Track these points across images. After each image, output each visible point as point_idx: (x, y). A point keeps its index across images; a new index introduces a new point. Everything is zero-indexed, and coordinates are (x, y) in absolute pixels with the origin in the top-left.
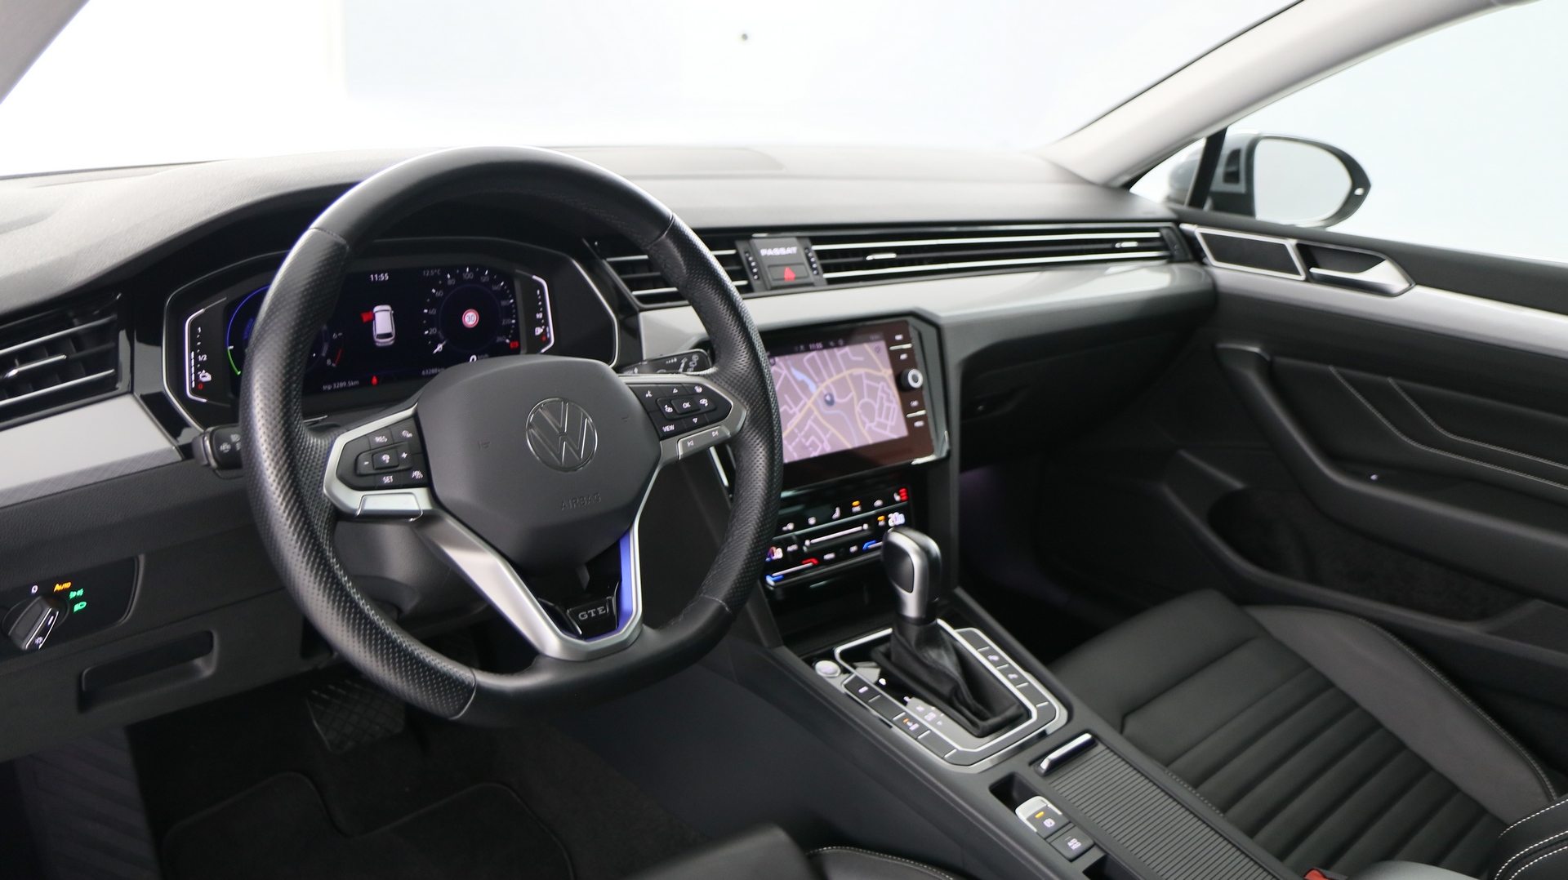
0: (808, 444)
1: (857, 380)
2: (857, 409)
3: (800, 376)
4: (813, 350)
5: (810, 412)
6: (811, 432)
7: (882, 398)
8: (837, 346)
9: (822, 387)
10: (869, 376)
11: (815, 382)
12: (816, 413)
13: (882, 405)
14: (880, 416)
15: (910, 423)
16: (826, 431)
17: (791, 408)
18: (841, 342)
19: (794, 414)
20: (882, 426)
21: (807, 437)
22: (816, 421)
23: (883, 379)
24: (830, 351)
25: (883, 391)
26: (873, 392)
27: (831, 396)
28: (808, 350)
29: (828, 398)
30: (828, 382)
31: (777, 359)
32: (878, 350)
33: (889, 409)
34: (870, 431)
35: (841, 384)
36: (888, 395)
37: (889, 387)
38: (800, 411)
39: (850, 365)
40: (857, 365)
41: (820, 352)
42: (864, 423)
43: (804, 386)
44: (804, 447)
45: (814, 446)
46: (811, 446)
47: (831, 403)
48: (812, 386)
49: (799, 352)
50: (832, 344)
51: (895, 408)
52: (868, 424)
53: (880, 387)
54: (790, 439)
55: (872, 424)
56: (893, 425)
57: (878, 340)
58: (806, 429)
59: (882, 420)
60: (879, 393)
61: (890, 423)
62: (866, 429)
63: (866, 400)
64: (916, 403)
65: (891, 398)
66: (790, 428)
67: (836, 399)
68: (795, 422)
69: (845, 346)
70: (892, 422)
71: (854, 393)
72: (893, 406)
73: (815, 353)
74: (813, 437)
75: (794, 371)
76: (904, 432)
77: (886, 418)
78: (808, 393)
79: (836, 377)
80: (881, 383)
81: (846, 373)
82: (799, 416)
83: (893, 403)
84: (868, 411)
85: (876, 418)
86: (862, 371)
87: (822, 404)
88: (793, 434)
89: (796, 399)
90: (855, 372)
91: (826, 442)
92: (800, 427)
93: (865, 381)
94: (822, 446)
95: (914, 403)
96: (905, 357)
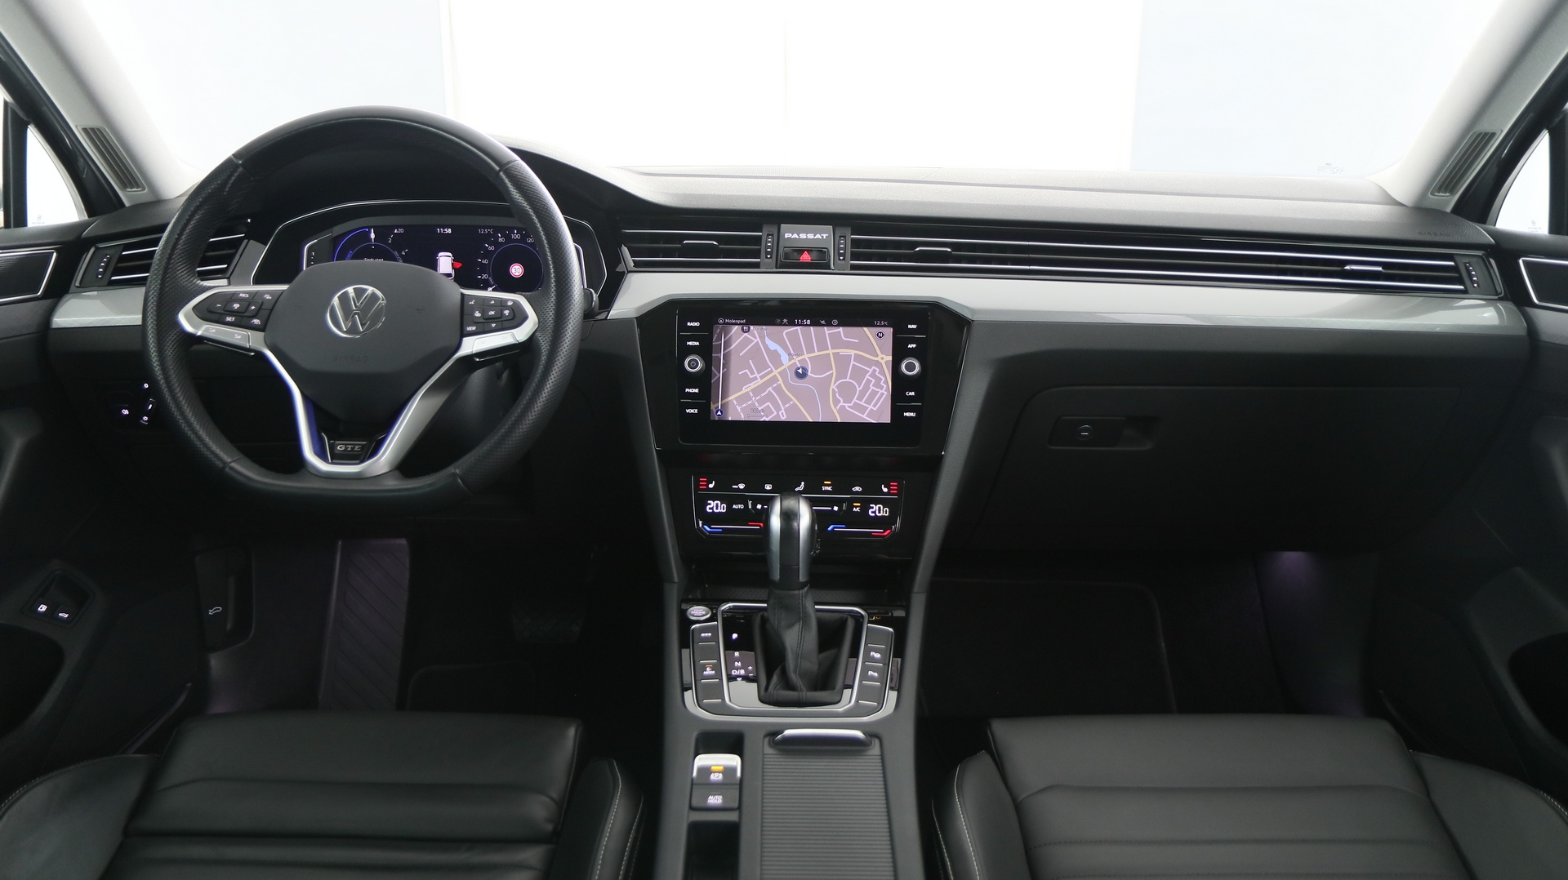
0: (760, 409)
1: (842, 362)
2: (833, 386)
3: (773, 346)
4: (798, 325)
5: (774, 379)
6: (770, 397)
7: (869, 381)
8: (829, 324)
9: (797, 359)
10: (858, 358)
11: (790, 354)
12: (781, 382)
13: (867, 387)
14: (860, 398)
15: (896, 411)
16: (785, 399)
17: (753, 373)
18: (835, 322)
19: (756, 378)
20: (862, 409)
21: (761, 402)
22: (778, 390)
23: (878, 364)
24: (819, 328)
25: (873, 375)
26: (858, 374)
27: (805, 369)
28: (792, 324)
29: (800, 371)
30: (806, 356)
31: (752, 327)
32: (880, 336)
33: (874, 393)
34: (842, 410)
35: (822, 363)
36: (878, 380)
37: (882, 373)
38: (762, 377)
39: (838, 343)
40: (849, 346)
41: (806, 328)
42: (836, 402)
43: (774, 355)
44: (755, 410)
45: (767, 411)
46: (763, 410)
47: (801, 375)
48: (784, 357)
49: (781, 324)
50: (823, 322)
51: (883, 394)
52: (842, 404)
53: (871, 370)
54: (741, 400)
55: (846, 405)
56: (875, 409)
57: (884, 326)
58: (763, 395)
59: (862, 403)
60: (867, 377)
61: (870, 407)
62: (838, 408)
63: (848, 380)
64: (913, 394)
65: (882, 383)
66: (744, 391)
67: (809, 374)
68: (753, 385)
69: (838, 325)
70: (874, 406)
71: (834, 371)
72: (881, 391)
73: (798, 328)
74: (769, 403)
75: (768, 341)
76: (886, 418)
77: (869, 401)
78: (777, 362)
79: (817, 353)
80: (874, 367)
81: (831, 351)
82: (760, 382)
83: (882, 388)
84: (846, 391)
85: (855, 400)
86: (852, 352)
87: (790, 375)
88: (746, 397)
89: (761, 366)
90: (843, 352)
91: (783, 411)
92: (756, 391)
93: (852, 362)
94: (778, 413)
95: (910, 394)
96: (916, 346)
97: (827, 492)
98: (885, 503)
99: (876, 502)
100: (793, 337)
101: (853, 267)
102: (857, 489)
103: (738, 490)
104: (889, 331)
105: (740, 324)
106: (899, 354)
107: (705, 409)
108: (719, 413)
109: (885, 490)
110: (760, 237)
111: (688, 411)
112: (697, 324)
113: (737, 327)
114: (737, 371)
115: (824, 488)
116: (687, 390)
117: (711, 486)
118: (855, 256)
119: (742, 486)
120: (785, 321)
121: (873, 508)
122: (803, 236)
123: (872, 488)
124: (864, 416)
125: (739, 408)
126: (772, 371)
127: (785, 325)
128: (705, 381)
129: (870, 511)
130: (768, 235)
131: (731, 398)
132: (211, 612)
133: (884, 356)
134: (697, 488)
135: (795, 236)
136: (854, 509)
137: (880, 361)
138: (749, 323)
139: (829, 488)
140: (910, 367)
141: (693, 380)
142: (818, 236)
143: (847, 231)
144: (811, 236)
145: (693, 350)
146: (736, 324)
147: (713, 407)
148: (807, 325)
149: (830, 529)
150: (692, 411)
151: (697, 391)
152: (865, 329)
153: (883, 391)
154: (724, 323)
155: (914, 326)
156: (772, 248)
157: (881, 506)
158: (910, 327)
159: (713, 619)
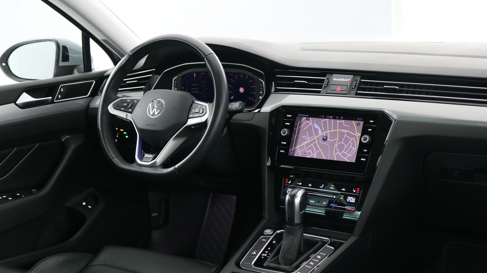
0: (307, 152)
1: (342, 134)
2: (336, 145)
3: (316, 126)
4: (328, 118)
5: (315, 140)
6: (311, 148)
7: (350, 144)
8: (339, 119)
9: (324, 133)
10: (348, 134)
11: (322, 130)
12: (317, 142)
13: (349, 146)
14: (345, 151)
15: (358, 157)
16: (317, 149)
17: (307, 137)
18: (342, 118)
19: (308, 140)
20: (345, 156)
21: (308, 150)
22: (315, 145)
23: (355, 137)
24: (335, 120)
25: (352, 141)
26: (347, 141)
27: (327, 137)
28: (325, 118)
29: (325, 138)
30: (328, 132)
31: (310, 118)
32: (358, 125)
33: (351, 149)
34: (338, 155)
35: (334, 135)
36: (354, 143)
37: (356, 141)
38: (310, 139)
39: (341, 127)
40: (345, 128)
41: (331, 120)
42: (336, 152)
43: (316, 130)
44: (305, 153)
45: (309, 153)
46: (308, 153)
47: (325, 139)
48: (320, 131)
49: (321, 118)
50: (337, 117)
51: (354, 150)
52: (338, 153)
53: (352, 139)
54: (301, 148)
55: (340, 153)
56: (350, 156)
57: (361, 120)
58: (309, 147)
59: (346, 153)
60: (350, 142)
61: (349, 155)
62: (336, 154)
63: (342, 143)
64: (366, 151)
65: (355, 145)
66: (303, 144)
67: (328, 139)
68: (306, 142)
69: (343, 119)
70: (350, 155)
71: (337, 139)
72: (354, 149)
73: (327, 119)
74: (311, 150)
75: (315, 124)
76: (354, 161)
77: (348, 153)
78: (317, 134)
79: (332, 131)
80: (353, 138)
81: (338, 130)
82: (309, 141)
83: (354, 147)
84: (341, 148)
85: (343, 152)
86: (346, 131)
87: (321, 139)
88: (303, 147)
89: (311, 135)
90: (343, 131)
91: (315, 154)
92: (307, 145)
93: (345, 135)
94: (313, 155)
95: (365, 151)
96: (371, 130)
97: (332, 190)
98: (354, 196)
99: (351, 196)
100: (325, 123)
101: (357, 94)
102: (344, 189)
103: (299, 185)
104: (362, 123)
105: (306, 117)
106: (364, 132)
107: (287, 151)
108: (292, 153)
109: (354, 191)
110: (325, 79)
111: (281, 151)
112: (290, 116)
113: (305, 118)
114: (302, 136)
115: (331, 188)
116: (282, 143)
117: (289, 182)
118: (359, 89)
119: (300, 184)
120: (323, 116)
121: (349, 198)
122: (340, 80)
123: (349, 190)
124: (345, 159)
125: (299, 151)
126: (314, 137)
127: (323, 118)
128: (289, 139)
129: (348, 199)
130: (328, 79)
131: (297, 147)
132: (153, 215)
133: (358, 133)
134: (284, 183)
135: (338, 79)
136: (341, 198)
137: (356, 135)
138: (309, 117)
139: (333, 188)
140: (365, 139)
141: (284, 139)
142: (346, 80)
143: (358, 78)
144: (343, 80)
145: (287, 127)
146: (305, 117)
147: (290, 150)
148: (331, 118)
149: (331, 205)
150: (282, 151)
151: (285, 143)
152: (353, 121)
153: (355, 149)
154: (301, 116)
155: (372, 121)
156: (327, 85)
157: (352, 198)
158: (371, 121)
159: (272, 235)
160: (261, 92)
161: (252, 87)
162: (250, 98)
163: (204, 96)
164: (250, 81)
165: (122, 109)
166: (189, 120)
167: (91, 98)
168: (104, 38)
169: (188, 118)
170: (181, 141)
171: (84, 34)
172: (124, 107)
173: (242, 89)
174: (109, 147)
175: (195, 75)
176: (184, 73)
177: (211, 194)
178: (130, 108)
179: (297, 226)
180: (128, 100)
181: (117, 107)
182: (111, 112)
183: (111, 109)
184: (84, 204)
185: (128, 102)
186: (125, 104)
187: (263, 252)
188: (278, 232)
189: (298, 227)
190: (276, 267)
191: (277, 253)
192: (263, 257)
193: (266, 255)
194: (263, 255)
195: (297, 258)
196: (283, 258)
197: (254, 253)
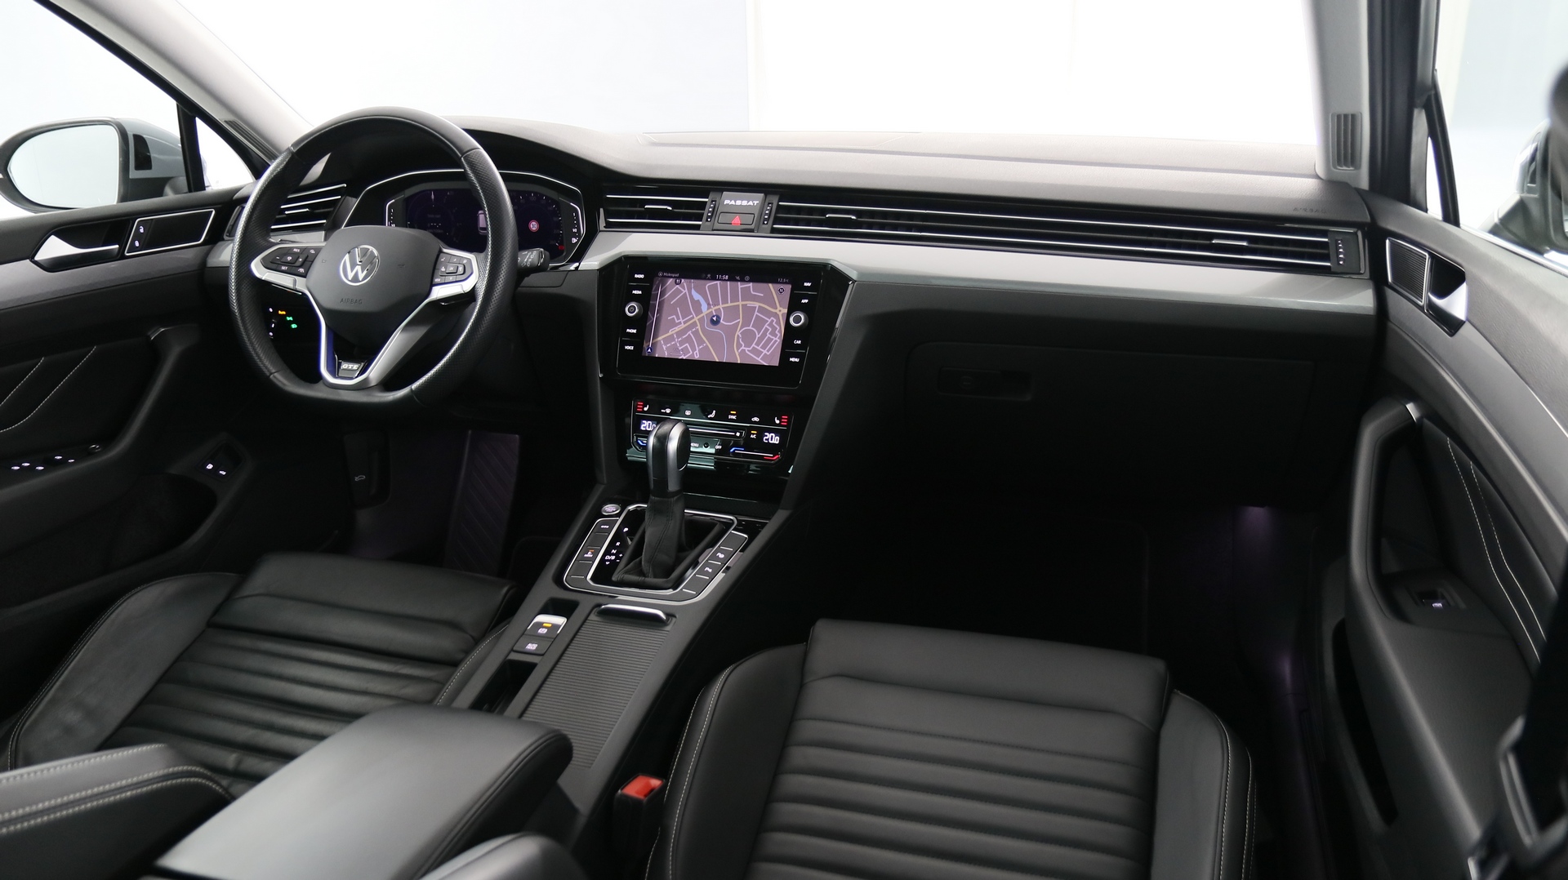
0: (680, 348)
1: (749, 311)
2: (738, 333)
3: (697, 296)
4: (718, 280)
5: (694, 324)
6: (688, 339)
7: (767, 330)
8: (743, 280)
9: (713, 309)
10: (761, 310)
11: (709, 304)
12: (699, 327)
13: (764, 334)
14: (758, 344)
15: (784, 356)
16: (701, 342)
17: (678, 319)
18: (747, 278)
19: (680, 323)
20: (758, 353)
21: (681, 343)
22: (696, 333)
23: (776, 315)
24: (734, 283)
25: (771, 325)
26: (759, 323)
27: (718, 318)
28: (713, 278)
29: (715, 319)
30: (721, 306)
31: (683, 280)
32: (781, 291)
33: (770, 340)
34: (743, 353)
35: (732, 312)
36: (774, 329)
37: (778, 323)
38: (685, 323)
39: (747, 296)
40: (755, 299)
41: (725, 282)
42: (739, 346)
43: (697, 305)
44: (676, 350)
45: (685, 351)
46: (682, 350)
47: (715, 322)
48: (704, 306)
49: (705, 279)
50: (738, 278)
51: (776, 341)
52: (743, 348)
53: (770, 321)
54: (666, 340)
55: (746, 349)
56: (768, 354)
57: (786, 283)
58: (684, 337)
59: (759, 348)
60: (766, 326)
61: (765, 352)
62: (739, 351)
63: (750, 328)
64: (799, 342)
65: (777, 332)
66: (670, 333)
67: (721, 321)
68: (677, 329)
69: (749, 281)
70: (768, 351)
71: (741, 320)
72: (775, 339)
73: (718, 282)
74: (687, 345)
75: (693, 292)
76: (776, 363)
77: (764, 347)
78: (698, 311)
79: (730, 304)
80: (772, 318)
81: (740, 303)
82: (683, 326)
83: (776, 336)
84: (748, 337)
85: (753, 345)
86: (757, 304)
87: (707, 321)
88: (671, 338)
89: (686, 313)
90: (750, 304)
91: (697, 351)
92: (680, 334)
93: (756, 313)
94: (693, 353)
95: (797, 342)
96: (806, 301)
97: (732, 420)
98: (776, 432)
99: (770, 431)
100: (713, 290)
101: (774, 231)
102: (756, 419)
103: (665, 414)
104: (788, 288)
105: (675, 277)
106: (793, 306)
107: (639, 347)
108: (649, 350)
109: (778, 422)
110: (706, 202)
111: (626, 347)
112: (642, 276)
113: (671, 280)
114: (667, 317)
115: (730, 417)
116: (628, 330)
117: (646, 409)
118: (777, 220)
119: (668, 411)
120: (709, 276)
121: (766, 436)
122: (739, 203)
123: (767, 420)
124: (759, 359)
125: (664, 347)
126: (693, 318)
127: (709, 279)
128: (642, 322)
129: (765, 438)
130: (712, 201)
131: (660, 338)
132: (357, 479)
133: (781, 309)
134: (635, 411)
135: (733, 202)
136: (752, 436)
137: (778, 313)
138: (680, 277)
139: (734, 417)
140: (797, 320)
141: (631, 322)
142: (751, 203)
143: (774, 199)
144: (745, 203)
145: (636, 298)
146: (671, 277)
147: (645, 345)
148: (725, 280)
149: (730, 450)
150: (629, 348)
151: (635, 331)
152: (770, 285)
153: (777, 339)
154: (663, 276)
155: (809, 284)
156: (713, 212)
157: (773, 435)
158: (806, 284)
159: (618, 515)
160: (575, 230)
161: (555, 219)
162: (552, 242)
163: (455, 239)
164: (551, 209)
165: (283, 268)
166: (435, 289)
167: (207, 247)
168: (230, 118)
169: (432, 285)
170: (419, 333)
171: (182, 110)
172: (286, 263)
173: (534, 223)
174: (259, 350)
175: (433, 197)
176: (409, 192)
177: (470, 432)
178: (300, 267)
179: (673, 497)
180: (295, 250)
181: (272, 264)
182: (258, 275)
183: (257, 269)
184: (210, 467)
185: (296, 253)
186: (289, 258)
187: (607, 552)
188: (631, 508)
189: (676, 498)
190: (639, 582)
191: (638, 551)
192: (607, 563)
193: (613, 558)
194: (608, 557)
195: (678, 561)
196: (650, 561)
197: (589, 555)
